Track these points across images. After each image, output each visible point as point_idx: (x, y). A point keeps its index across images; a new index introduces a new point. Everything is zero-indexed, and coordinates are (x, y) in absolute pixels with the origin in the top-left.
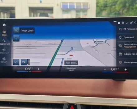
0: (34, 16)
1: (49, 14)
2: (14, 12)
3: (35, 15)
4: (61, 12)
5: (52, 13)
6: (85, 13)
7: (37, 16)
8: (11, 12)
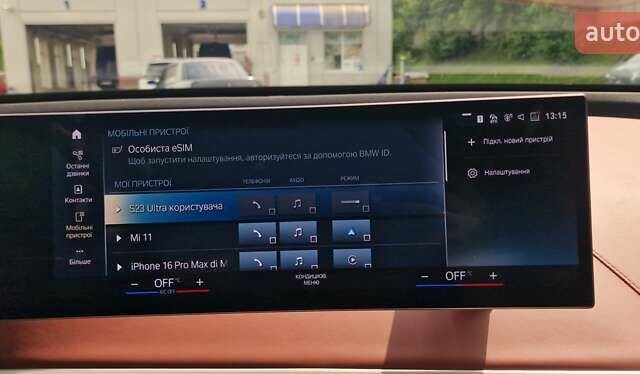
0: (180, 55)
1: (233, 48)
2: (113, 40)
3: (185, 52)
4: (274, 38)
5: (244, 41)
6: (357, 41)
7: (190, 54)
8: (99, 41)
